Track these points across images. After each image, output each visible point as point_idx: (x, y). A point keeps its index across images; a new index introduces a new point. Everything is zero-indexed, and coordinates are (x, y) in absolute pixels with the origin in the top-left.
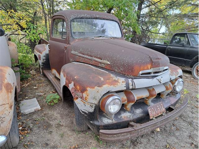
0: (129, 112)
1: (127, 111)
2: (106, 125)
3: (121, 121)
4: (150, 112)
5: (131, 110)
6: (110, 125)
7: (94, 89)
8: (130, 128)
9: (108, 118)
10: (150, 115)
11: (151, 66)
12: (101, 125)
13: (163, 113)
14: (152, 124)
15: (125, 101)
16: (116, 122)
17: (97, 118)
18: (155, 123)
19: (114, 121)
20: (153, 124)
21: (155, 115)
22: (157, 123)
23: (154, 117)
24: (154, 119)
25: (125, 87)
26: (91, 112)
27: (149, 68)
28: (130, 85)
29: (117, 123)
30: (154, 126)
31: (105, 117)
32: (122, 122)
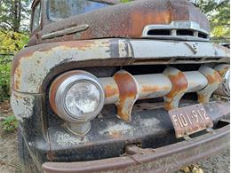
0: (127, 123)
1: (123, 120)
2: (64, 151)
3: (105, 142)
4: (175, 121)
5: (133, 119)
6: (73, 150)
7: (31, 58)
8: (124, 158)
9: (72, 135)
10: (177, 129)
11: (170, 16)
12: (50, 151)
13: (207, 127)
14: (181, 148)
15: (114, 93)
16: (91, 144)
17: (42, 134)
18: (189, 149)
19: (86, 142)
20: (184, 150)
21: (189, 131)
22: (196, 149)
23: (185, 134)
24: (187, 138)
25: (108, 51)
26: (28, 116)
27: (167, 21)
28: (120, 49)
29: (93, 146)
30: (187, 157)
31: (65, 131)
32: (106, 144)
